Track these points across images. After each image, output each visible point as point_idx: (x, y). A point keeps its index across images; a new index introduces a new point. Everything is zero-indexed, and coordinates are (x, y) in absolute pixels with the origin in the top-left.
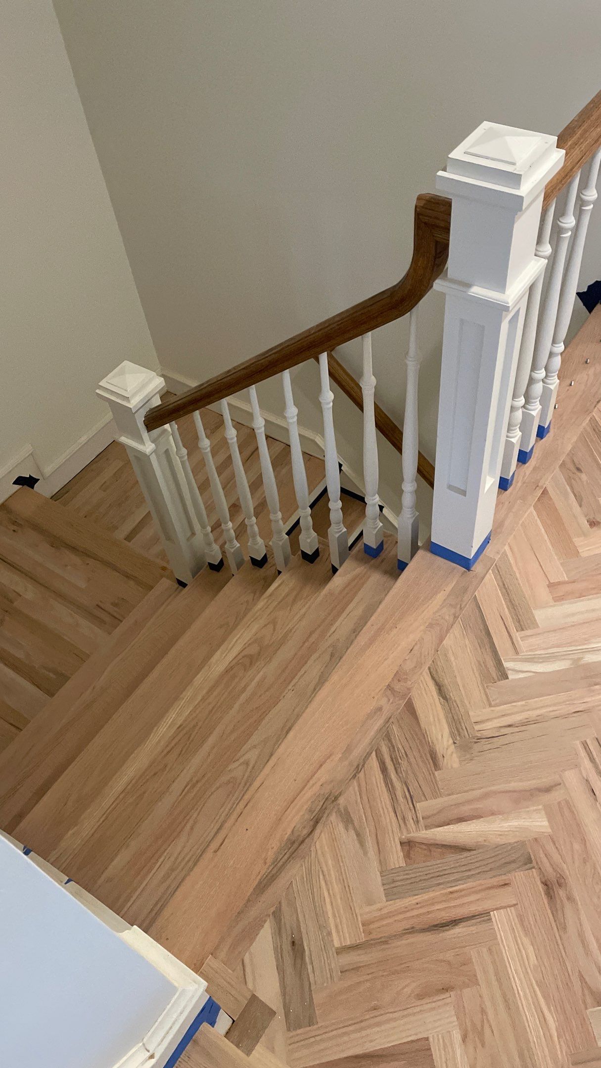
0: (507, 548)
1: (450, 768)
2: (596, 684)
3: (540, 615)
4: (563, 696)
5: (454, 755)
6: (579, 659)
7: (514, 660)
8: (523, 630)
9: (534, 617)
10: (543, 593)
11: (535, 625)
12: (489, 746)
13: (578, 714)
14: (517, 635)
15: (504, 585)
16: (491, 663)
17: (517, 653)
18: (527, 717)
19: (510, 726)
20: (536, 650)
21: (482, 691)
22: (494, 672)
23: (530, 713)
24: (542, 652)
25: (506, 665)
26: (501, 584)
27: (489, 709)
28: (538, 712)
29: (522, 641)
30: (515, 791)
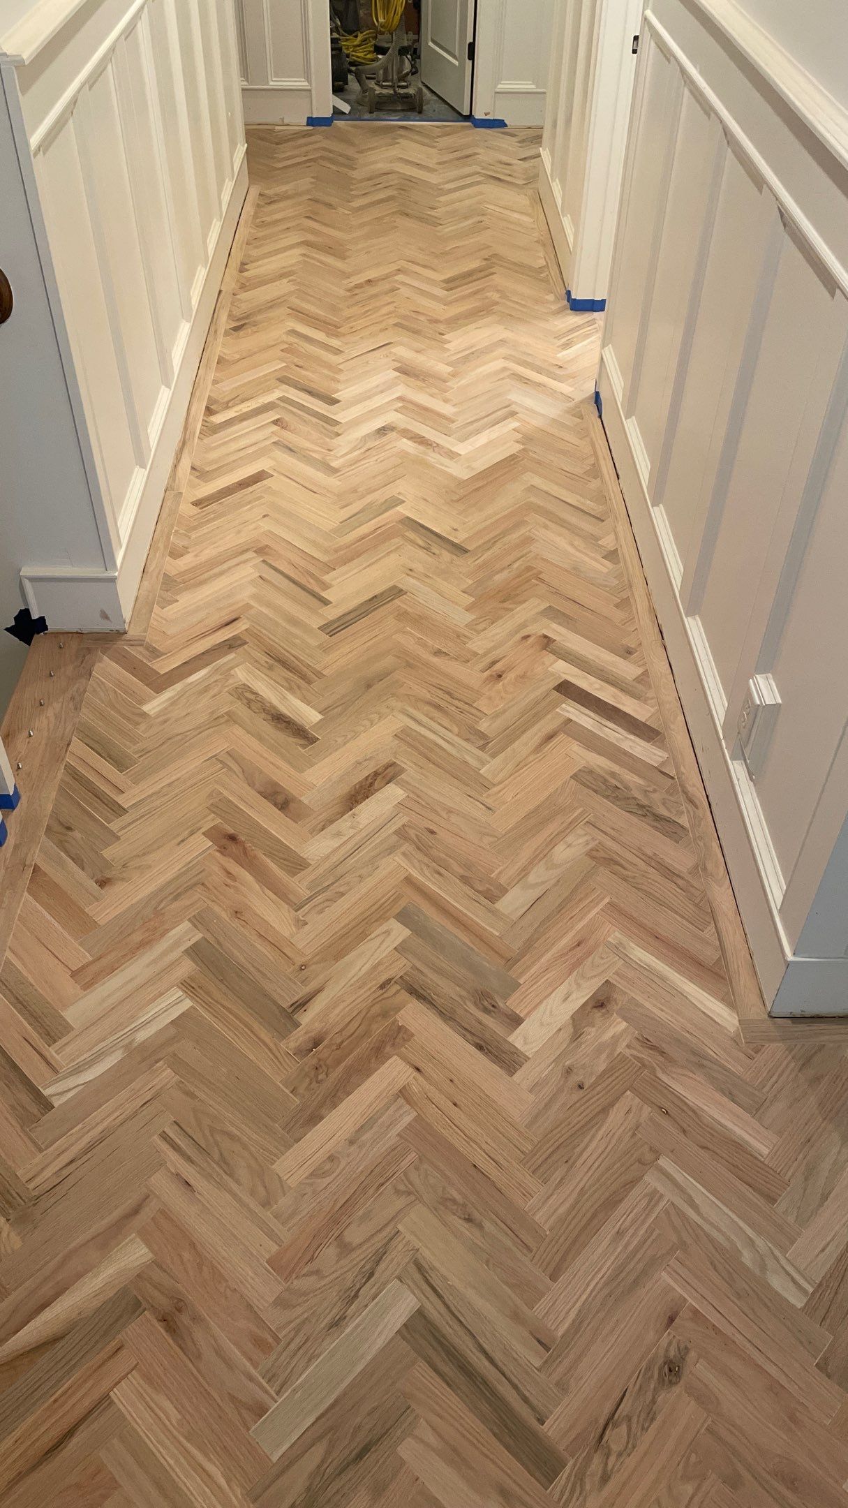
0: (8, 954)
1: (9, 1251)
2: (157, 1062)
3: (70, 1015)
4: (124, 1094)
5: (12, 1234)
6: (130, 1043)
7: (57, 1081)
8: (55, 1041)
9: (65, 1020)
10: (69, 987)
11: (67, 1028)
12: (53, 1200)
13: (147, 1105)
14: (51, 1052)
15: (17, 999)
16: (25, 1098)
17: (55, 1071)
18: (89, 1139)
19: (72, 1162)
20: (78, 1056)
21: (26, 1139)
22: (34, 1109)
23: (91, 1134)
24: (86, 1056)
25: (46, 1092)
26: (13, 999)
27: (40, 1156)
28: (100, 1128)
29: (58, 1054)
30: (98, 1235)
